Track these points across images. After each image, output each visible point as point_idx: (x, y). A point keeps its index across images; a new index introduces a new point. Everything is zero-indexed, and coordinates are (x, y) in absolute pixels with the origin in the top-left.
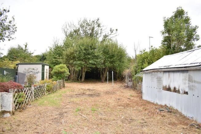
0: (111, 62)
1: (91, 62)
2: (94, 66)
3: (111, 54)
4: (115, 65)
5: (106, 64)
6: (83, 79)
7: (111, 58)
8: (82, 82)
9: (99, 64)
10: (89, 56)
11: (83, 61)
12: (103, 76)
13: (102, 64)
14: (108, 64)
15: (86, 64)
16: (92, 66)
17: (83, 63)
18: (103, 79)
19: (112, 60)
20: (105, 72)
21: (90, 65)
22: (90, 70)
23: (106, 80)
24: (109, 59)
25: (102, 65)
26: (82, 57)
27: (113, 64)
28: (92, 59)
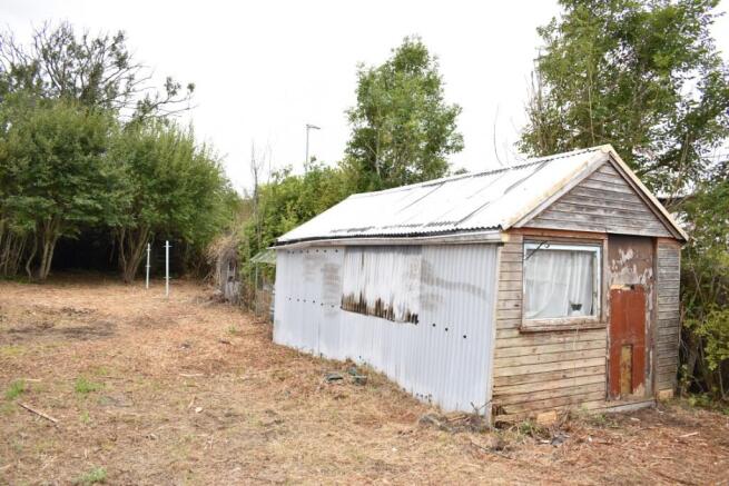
0: (164, 207)
1: (79, 201)
2: (95, 219)
3: (163, 177)
4: (179, 217)
5: (144, 212)
7: (163, 191)
9: (114, 212)
10: (75, 180)
11: (46, 196)
12: (128, 260)
13: (127, 211)
14: (151, 214)
15: (59, 211)
16: (87, 218)
17: (47, 203)
18: (130, 271)
19: (168, 198)
20: (137, 245)
21: (76, 214)
22: (76, 233)
23: (140, 275)
24: (156, 196)
25: (126, 217)
26: (44, 181)
27: (170, 214)
28: (88, 190)
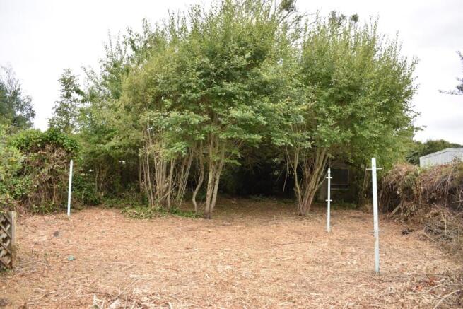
0: (347, 122)
2: (258, 137)
3: (344, 82)
4: (366, 134)
5: (322, 129)
6: (210, 204)
7: (342, 102)
8: (206, 216)
9: (283, 127)
10: (230, 87)
11: (198, 112)
12: (304, 189)
13: (299, 128)
14: (329, 133)
15: (213, 129)
16: (247, 137)
17: (196, 119)
19: (349, 110)
20: (312, 170)
21: (233, 131)
22: (236, 158)
24: (334, 108)
25: (298, 135)
26: (195, 91)
27: (354, 132)
28: (248, 102)
